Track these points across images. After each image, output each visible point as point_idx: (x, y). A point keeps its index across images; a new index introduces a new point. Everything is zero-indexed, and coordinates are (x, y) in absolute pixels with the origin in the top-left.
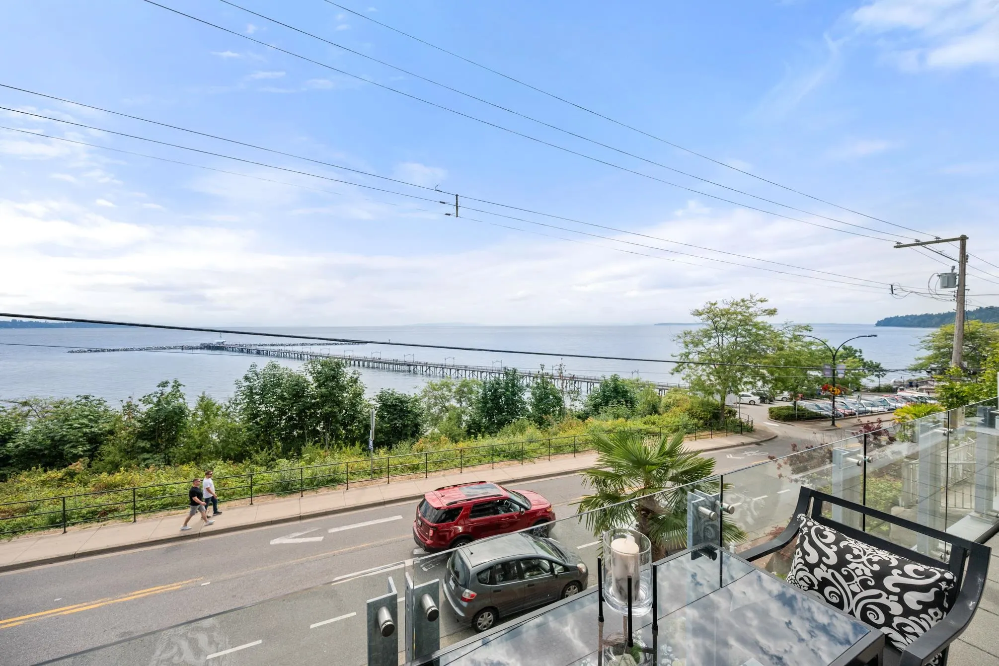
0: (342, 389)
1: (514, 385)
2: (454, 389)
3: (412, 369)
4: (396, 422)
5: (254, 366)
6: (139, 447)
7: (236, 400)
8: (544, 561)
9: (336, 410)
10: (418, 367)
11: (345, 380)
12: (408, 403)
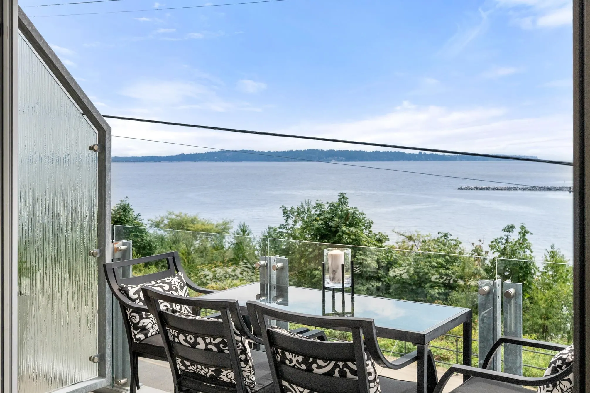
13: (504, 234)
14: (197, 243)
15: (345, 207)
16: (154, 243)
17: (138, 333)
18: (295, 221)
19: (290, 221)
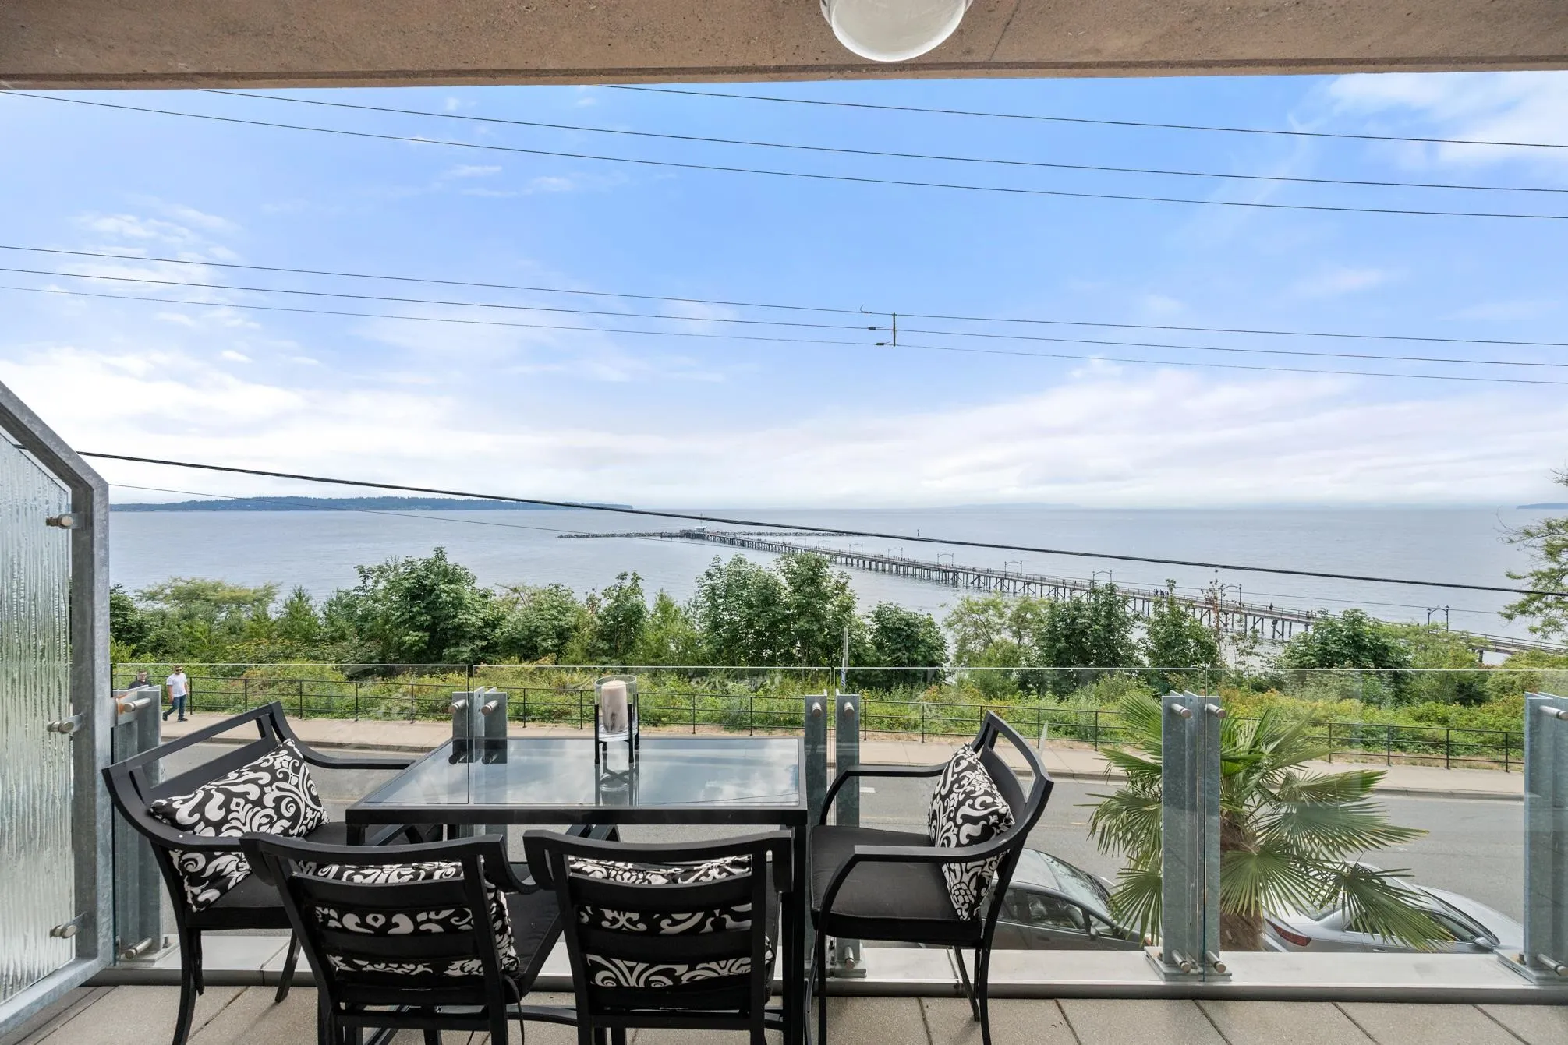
0: (825, 597)
1: (1109, 614)
2: (1008, 613)
3: (951, 577)
4: (900, 654)
5: (717, 559)
6: (599, 649)
7: (696, 602)
8: (1077, 908)
9: (815, 628)
10: (961, 575)
11: (828, 585)
12: (919, 627)
13: (617, 582)
14: (222, 616)
15: (442, 563)
16: (148, 622)
17: (203, 890)
18: (377, 582)
19: (370, 582)
